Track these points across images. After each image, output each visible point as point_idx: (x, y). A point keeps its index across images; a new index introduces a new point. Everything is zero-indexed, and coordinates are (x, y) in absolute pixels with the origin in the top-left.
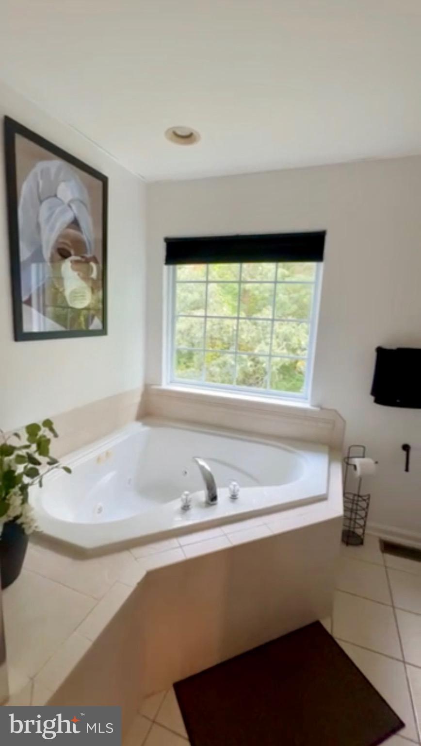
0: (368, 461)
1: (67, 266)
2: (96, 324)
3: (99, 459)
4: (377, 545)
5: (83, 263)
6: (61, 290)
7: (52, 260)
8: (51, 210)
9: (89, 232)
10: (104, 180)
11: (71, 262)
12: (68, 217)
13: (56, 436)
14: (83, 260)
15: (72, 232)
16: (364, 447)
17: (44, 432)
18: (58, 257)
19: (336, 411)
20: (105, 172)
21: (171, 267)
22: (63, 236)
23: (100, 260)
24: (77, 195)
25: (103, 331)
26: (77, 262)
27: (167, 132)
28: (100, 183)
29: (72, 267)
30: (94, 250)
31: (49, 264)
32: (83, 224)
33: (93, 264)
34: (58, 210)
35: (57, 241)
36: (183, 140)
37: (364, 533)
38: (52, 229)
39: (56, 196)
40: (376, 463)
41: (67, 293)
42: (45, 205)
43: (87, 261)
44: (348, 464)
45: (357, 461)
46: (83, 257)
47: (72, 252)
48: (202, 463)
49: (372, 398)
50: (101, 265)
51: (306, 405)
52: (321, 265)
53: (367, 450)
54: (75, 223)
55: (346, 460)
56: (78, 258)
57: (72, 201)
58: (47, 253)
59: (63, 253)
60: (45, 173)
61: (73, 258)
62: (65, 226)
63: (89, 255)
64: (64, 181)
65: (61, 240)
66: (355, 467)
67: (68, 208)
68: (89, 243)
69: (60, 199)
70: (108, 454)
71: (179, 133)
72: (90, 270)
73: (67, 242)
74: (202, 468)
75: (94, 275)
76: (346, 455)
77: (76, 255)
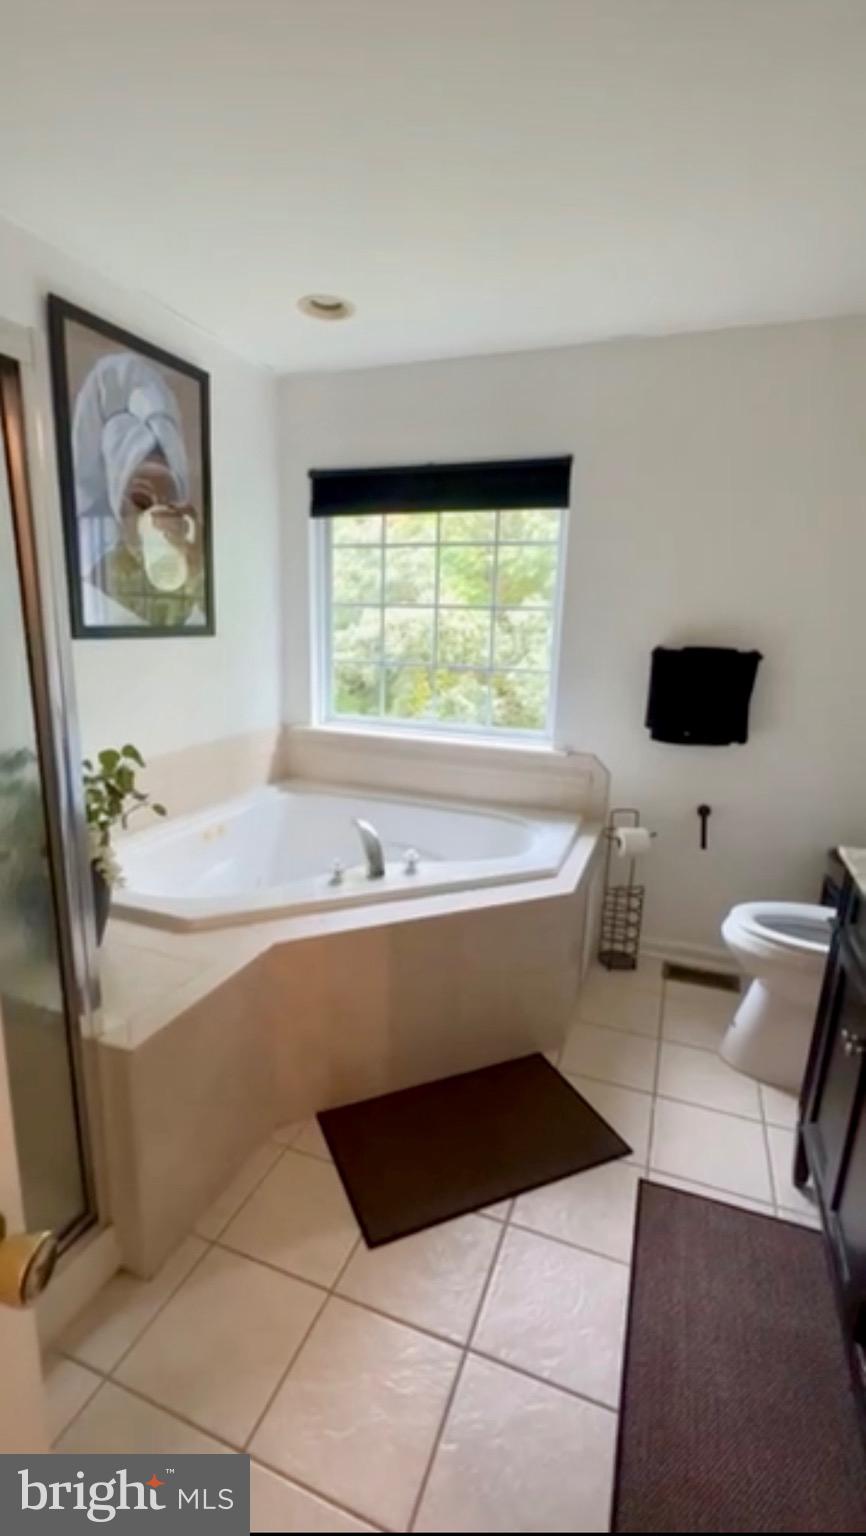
0: (642, 832)
1: (146, 521)
2: (196, 617)
3: (207, 836)
4: (659, 969)
5: (173, 517)
6: (138, 559)
7: (124, 513)
8: (121, 431)
9: (181, 464)
10: (202, 378)
11: (154, 515)
12: (146, 443)
13: (141, 764)
14: (172, 511)
15: (154, 467)
16: (637, 813)
17: (126, 762)
18: (132, 507)
19: (595, 757)
20: (204, 366)
21: (322, 521)
22: (139, 474)
23: (199, 509)
24: (159, 407)
25: (208, 629)
26: (163, 515)
27: (300, 303)
28: (195, 385)
29: (154, 523)
30: (189, 494)
31: (118, 517)
32: (169, 452)
33: (187, 518)
34: (130, 434)
35: (130, 483)
36: (328, 313)
37: (636, 952)
38: (122, 465)
39: (126, 410)
40: (653, 835)
41: (148, 565)
42: (111, 424)
43: (179, 514)
44: (610, 838)
45: (622, 833)
46: (171, 507)
47: (154, 498)
48: (365, 825)
49: (648, 732)
50: (200, 519)
51: (546, 748)
52: (567, 512)
53: (641, 818)
54: (157, 453)
55: (607, 832)
56: (164, 508)
57: (153, 416)
58: (116, 502)
59: (141, 503)
60: (110, 373)
61: (156, 508)
62: (141, 458)
63: (181, 504)
64: (139, 385)
65: (137, 481)
66: (619, 842)
67: (146, 429)
68: (182, 485)
69: (132, 415)
70: (221, 830)
71: (320, 301)
72: (184, 528)
73: (147, 483)
74: (365, 834)
75: (191, 536)
76: (607, 824)
77: (160, 502)
